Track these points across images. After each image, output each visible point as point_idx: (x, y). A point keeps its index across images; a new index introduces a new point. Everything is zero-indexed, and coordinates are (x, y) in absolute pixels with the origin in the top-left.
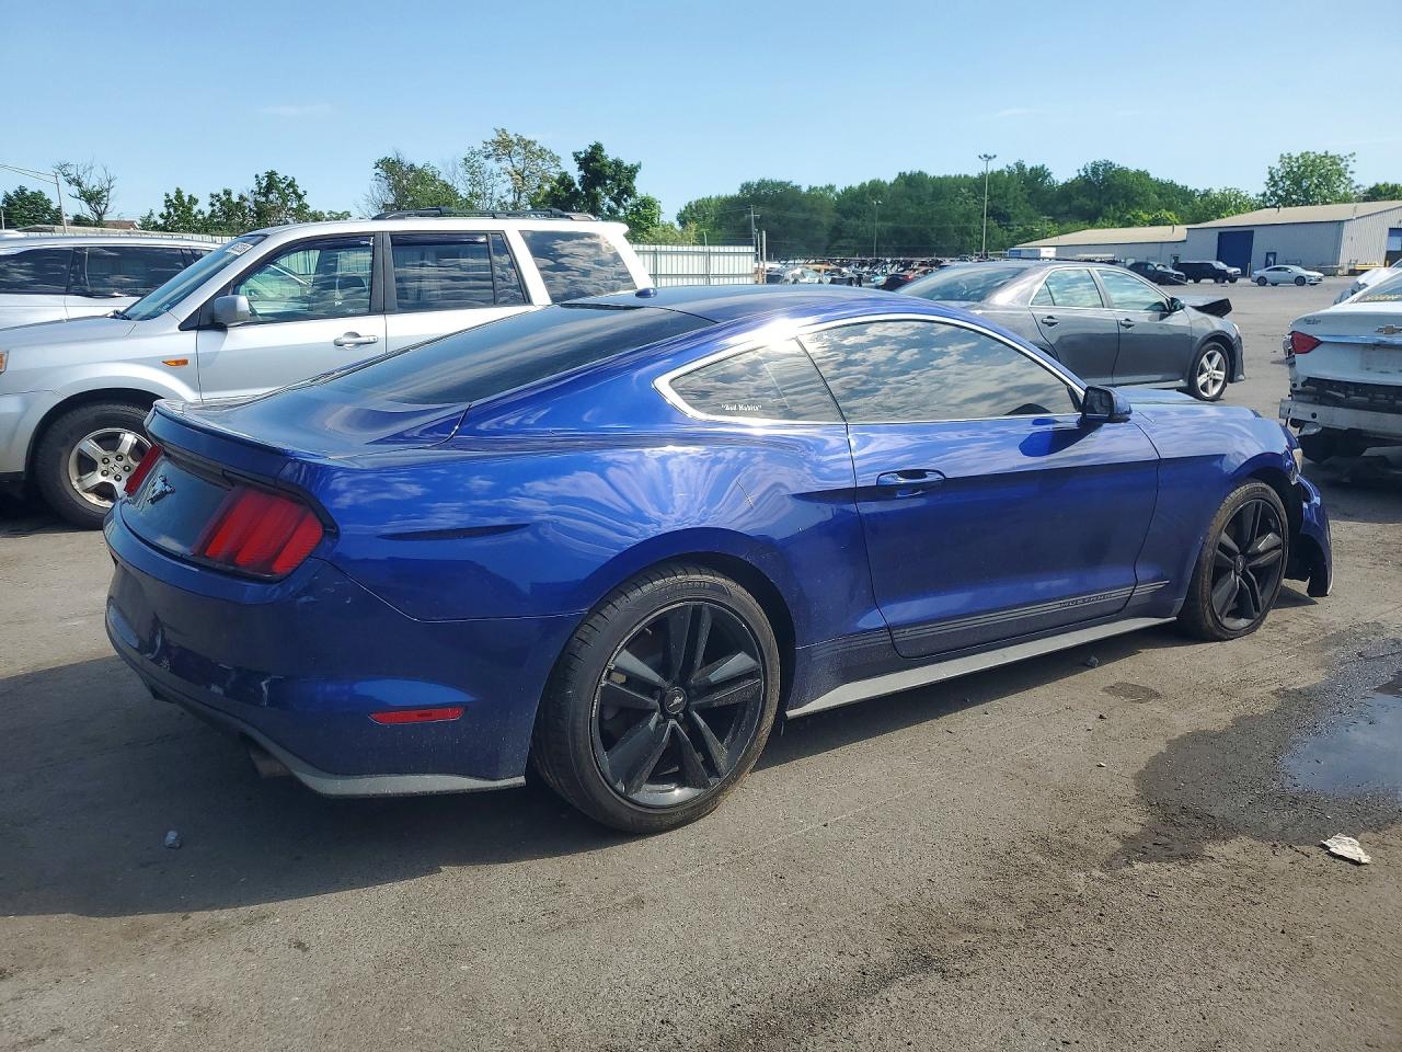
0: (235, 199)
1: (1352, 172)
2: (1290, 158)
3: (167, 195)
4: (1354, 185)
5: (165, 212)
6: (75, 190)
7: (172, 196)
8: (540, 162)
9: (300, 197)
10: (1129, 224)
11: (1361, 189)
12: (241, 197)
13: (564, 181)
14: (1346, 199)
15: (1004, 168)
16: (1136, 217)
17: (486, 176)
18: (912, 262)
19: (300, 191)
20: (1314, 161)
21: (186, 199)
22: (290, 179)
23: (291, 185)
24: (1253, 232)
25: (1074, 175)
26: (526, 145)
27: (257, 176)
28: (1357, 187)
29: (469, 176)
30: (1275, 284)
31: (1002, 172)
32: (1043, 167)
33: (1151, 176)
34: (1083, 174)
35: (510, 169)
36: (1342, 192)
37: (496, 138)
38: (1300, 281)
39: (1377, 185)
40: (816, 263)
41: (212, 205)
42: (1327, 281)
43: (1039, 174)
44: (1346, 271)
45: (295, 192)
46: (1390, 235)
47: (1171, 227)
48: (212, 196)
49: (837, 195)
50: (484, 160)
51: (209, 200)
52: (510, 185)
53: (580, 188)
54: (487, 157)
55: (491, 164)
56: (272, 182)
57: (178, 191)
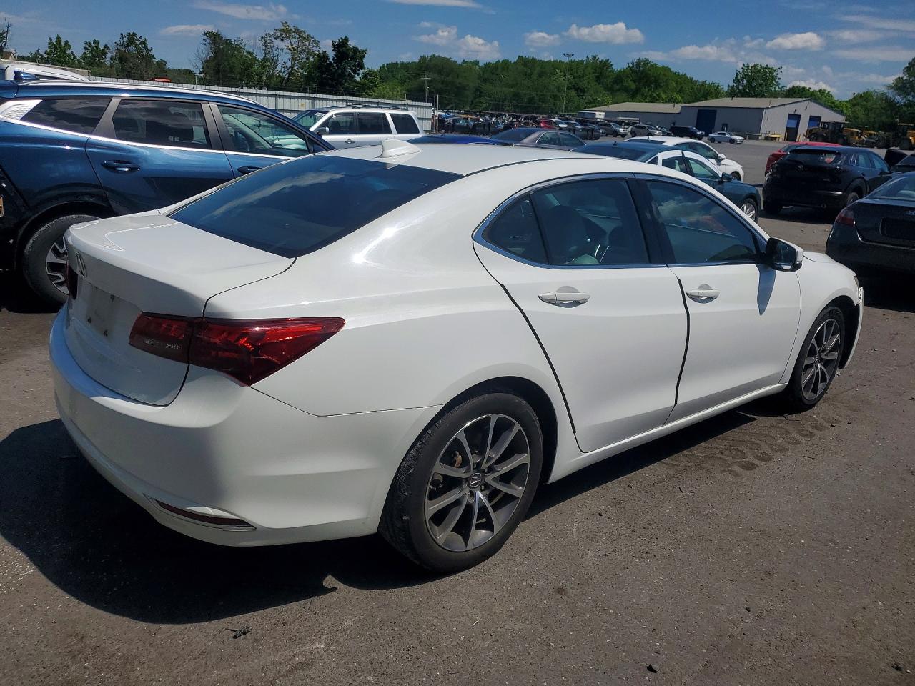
0: (101, 47)
1: (780, 79)
2: (748, 67)
3: (51, 39)
4: (780, 86)
5: (48, 50)
7: (54, 41)
8: (307, 43)
9: (149, 51)
10: (653, 100)
11: (785, 88)
12: (106, 46)
13: (324, 57)
14: (775, 95)
15: (585, 59)
16: (659, 96)
17: (274, 49)
18: (520, 117)
19: (149, 48)
20: (760, 70)
21: (63, 44)
22: (143, 39)
23: (144, 43)
24: (715, 111)
25: (626, 66)
26: (299, 32)
27: (121, 34)
28: (783, 87)
29: (264, 48)
30: (719, 142)
31: (582, 61)
32: (608, 60)
33: (672, 70)
34: (631, 65)
35: (290, 47)
36: (773, 90)
37: (283, 28)
38: (732, 141)
39: (794, 87)
40: (465, 113)
41: (86, 49)
42: (747, 142)
43: (606, 64)
44: (763, 137)
45: (146, 47)
46: (789, 119)
47: (673, 104)
48: (86, 43)
49: (480, 67)
50: (273, 40)
51: (84, 45)
52: (289, 56)
53: (332, 62)
54: (276, 38)
55: (277, 43)
56: (131, 39)
57: (58, 37)
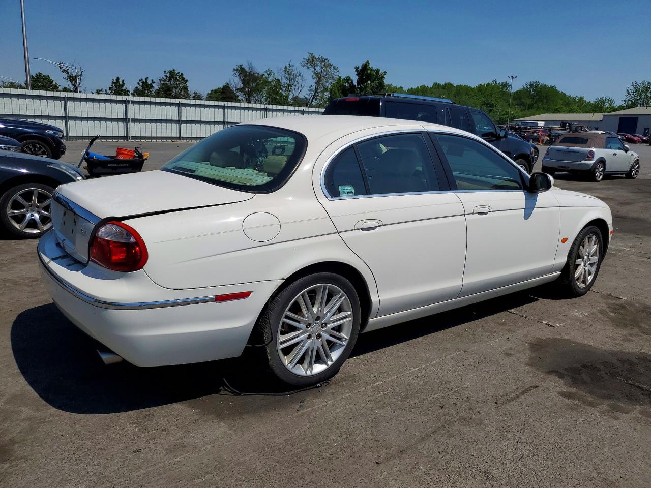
0: (150, 82)
5: (111, 87)
6: (65, 75)
7: (115, 80)
12: (153, 82)
19: (185, 80)
22: (181, 73)
23: (181, 76)
24: (637, 118)
25: (521, 88)
27: (165, 72)
34: (525, 87)
41: (138, 84)
52: (315, 81)
56: (172, 74)
57: (118, 78)
